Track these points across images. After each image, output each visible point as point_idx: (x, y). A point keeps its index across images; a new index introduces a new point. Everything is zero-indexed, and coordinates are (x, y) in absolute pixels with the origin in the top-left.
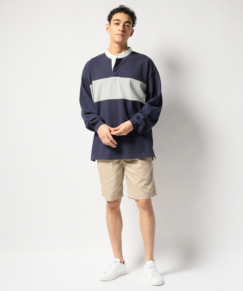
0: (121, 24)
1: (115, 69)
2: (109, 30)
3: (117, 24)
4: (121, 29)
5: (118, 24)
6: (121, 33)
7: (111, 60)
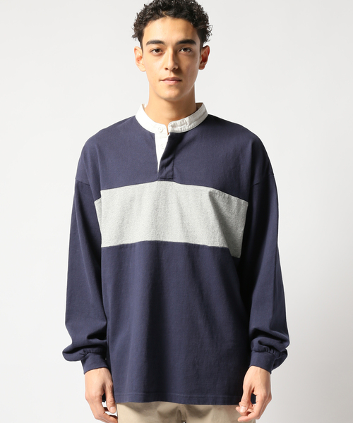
0: (169, 52)
1: (166, 160)
2: (141, 62)
3: (157, 50)
4: (170, 64)
5: (159, 51)
6: (172, 75)
7: (152, 136)
